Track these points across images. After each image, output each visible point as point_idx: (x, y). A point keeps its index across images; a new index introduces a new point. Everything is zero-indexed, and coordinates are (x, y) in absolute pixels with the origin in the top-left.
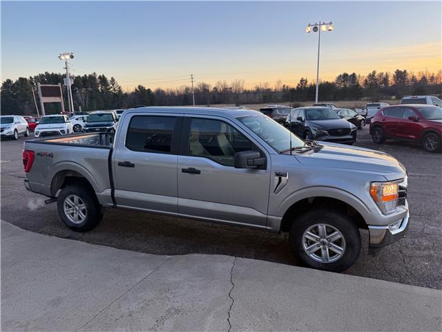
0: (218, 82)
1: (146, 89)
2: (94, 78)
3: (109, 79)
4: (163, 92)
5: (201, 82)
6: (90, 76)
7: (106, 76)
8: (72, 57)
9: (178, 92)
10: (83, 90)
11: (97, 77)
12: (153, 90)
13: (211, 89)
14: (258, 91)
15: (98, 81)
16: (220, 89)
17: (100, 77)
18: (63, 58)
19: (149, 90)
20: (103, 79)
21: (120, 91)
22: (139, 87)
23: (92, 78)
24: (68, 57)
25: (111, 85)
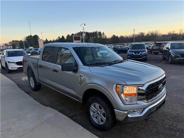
0: (149, 32)
1: (116, 36)
2: (97, 33)
3: (102, 33)
4: (123, 37)
5: (141, 32)
6: (95, 32)
7: (101, 32)
8: (85, 25)
9: (130, 36)
10: (93, 38)
11: (98, 32)
12: (119, 36)
13: (145, 35)
14: (170, 35)
15: (98, 34)
16: (150, 34)
17: (99, 32)
18: (82, 25)
19: (117, 36)
20: (100, 33)
21: (106, 38)
22: (113, 35)
23: (96, 33)
24: (83, 25)
25: (103, 35)
